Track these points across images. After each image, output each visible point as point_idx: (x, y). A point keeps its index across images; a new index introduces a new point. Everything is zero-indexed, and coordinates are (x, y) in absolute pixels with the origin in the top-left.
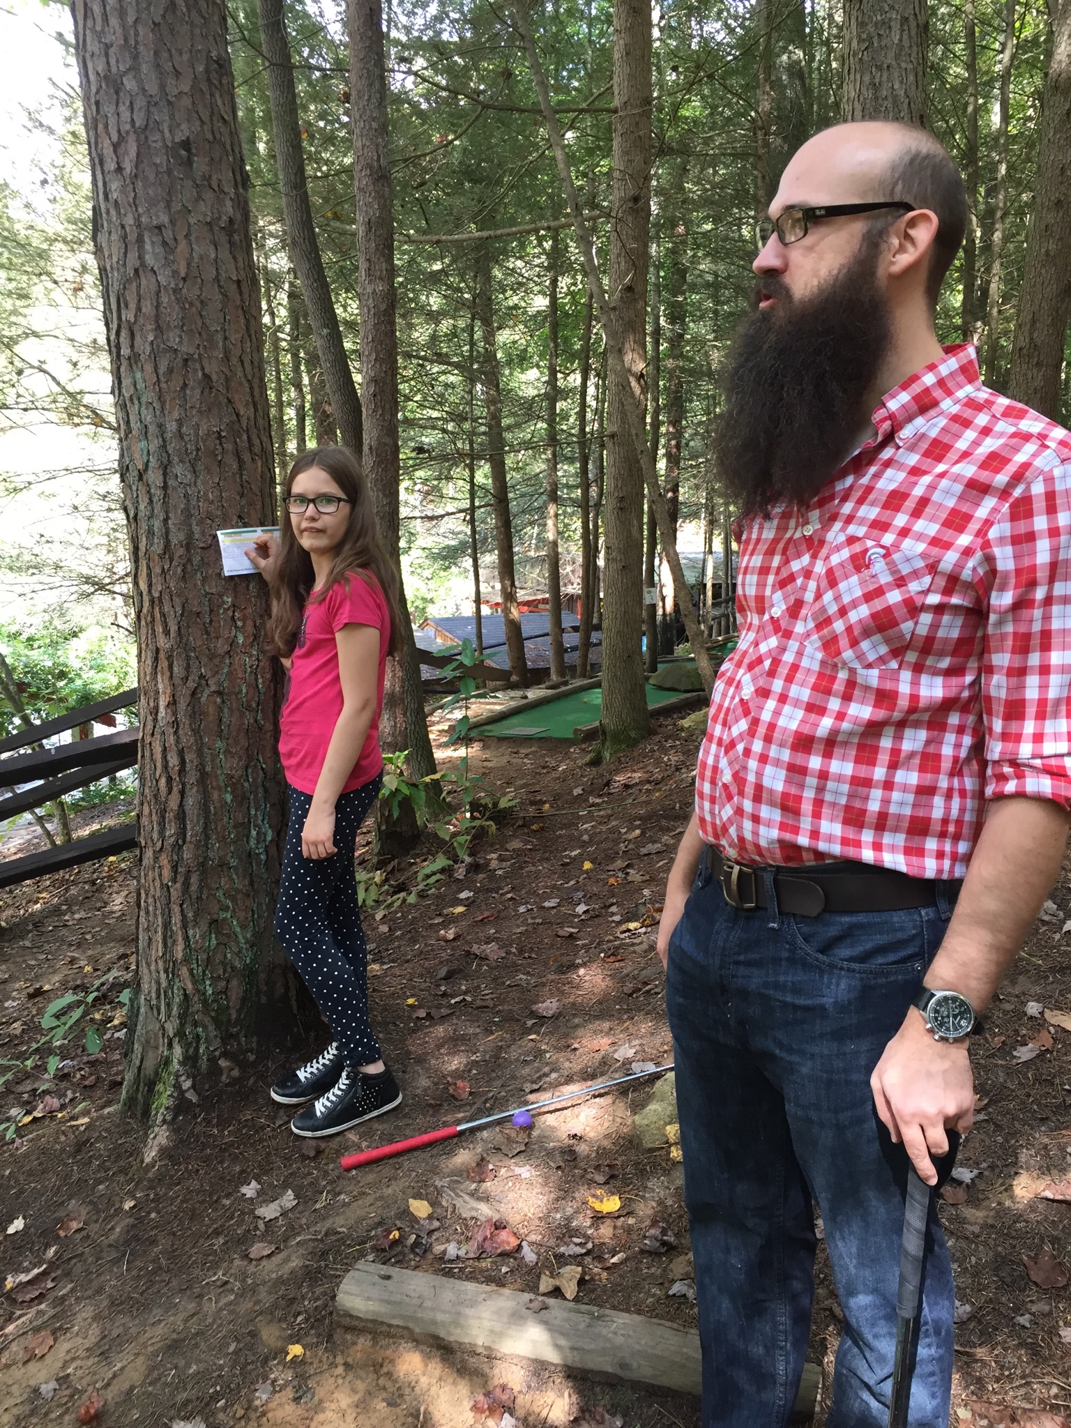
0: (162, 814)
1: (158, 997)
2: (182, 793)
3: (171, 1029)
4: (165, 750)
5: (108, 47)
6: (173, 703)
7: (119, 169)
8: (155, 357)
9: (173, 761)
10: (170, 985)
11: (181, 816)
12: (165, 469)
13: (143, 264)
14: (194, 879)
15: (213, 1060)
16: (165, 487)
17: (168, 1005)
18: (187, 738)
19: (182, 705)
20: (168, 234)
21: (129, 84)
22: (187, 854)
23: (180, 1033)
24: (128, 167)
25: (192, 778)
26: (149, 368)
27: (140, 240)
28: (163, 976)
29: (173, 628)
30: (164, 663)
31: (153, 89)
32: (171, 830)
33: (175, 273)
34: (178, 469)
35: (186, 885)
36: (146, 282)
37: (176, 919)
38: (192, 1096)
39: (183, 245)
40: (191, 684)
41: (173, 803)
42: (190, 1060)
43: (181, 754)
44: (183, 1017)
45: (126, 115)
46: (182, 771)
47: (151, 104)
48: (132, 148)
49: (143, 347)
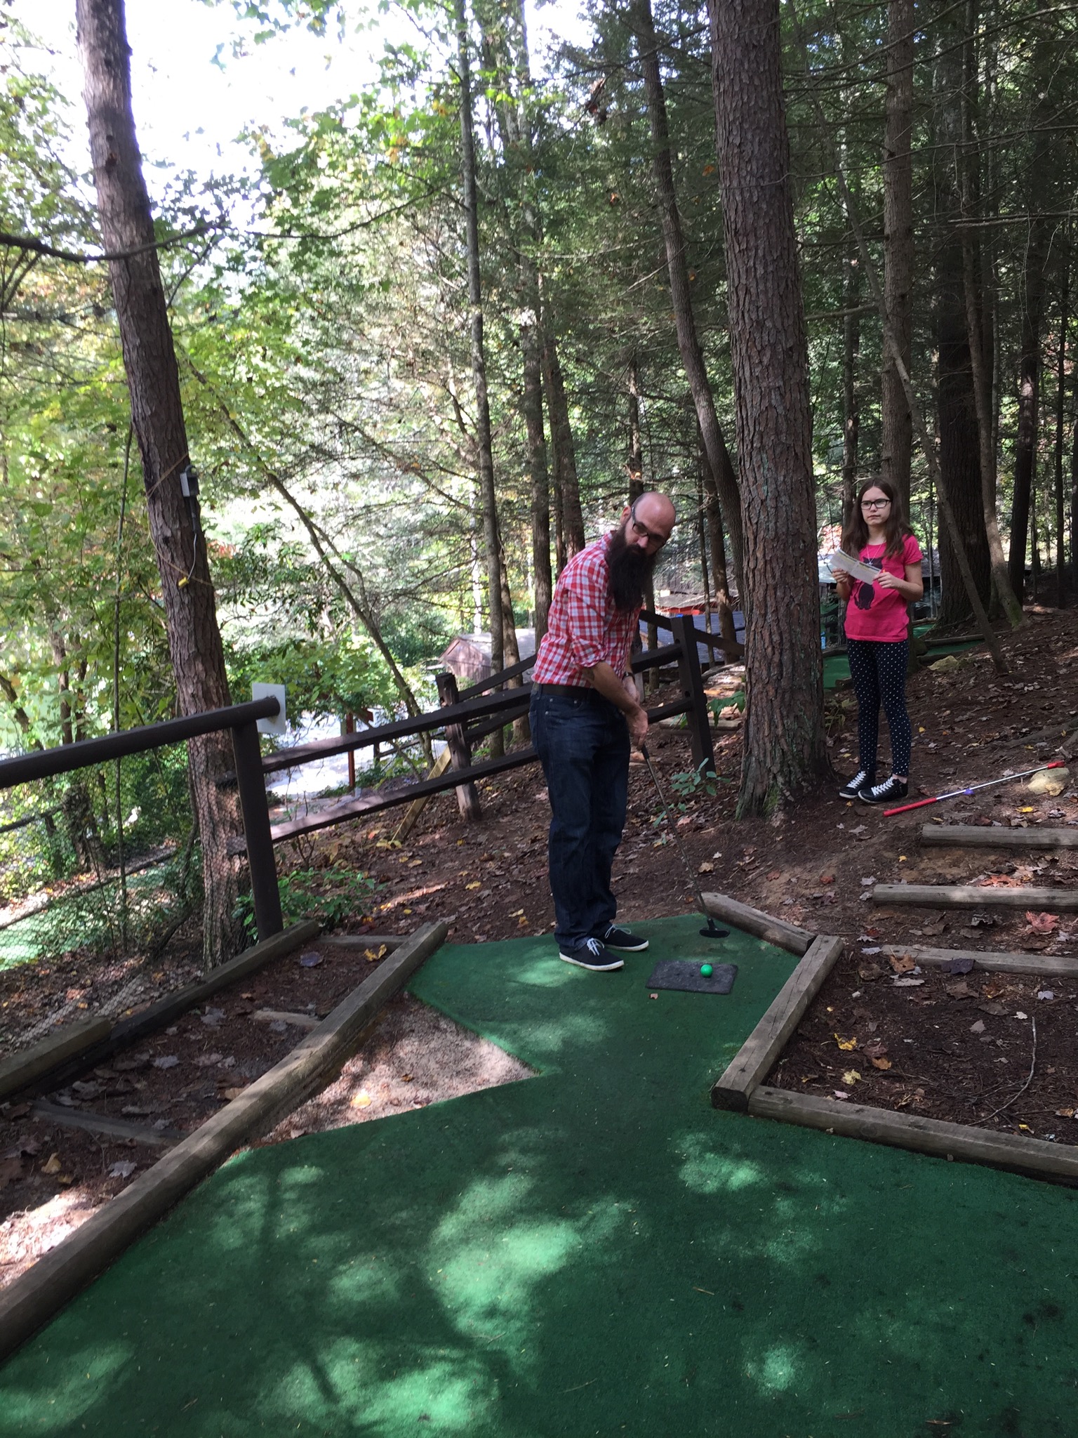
0: (770, 664)
1: (765, 756)
2: (781, 654)
3: (775, 770)
4: (770, 635)
5: (758, 308)
6: (776, 611)
7: (761, 362)
8: (774, 447)
9: (776, 638)
10: (773, 748)
11: (781, 664)
12: (777, 498)
13: (770, 405)
14: (787, 696)
15: (799, 783)
16: (776, 508)
17: (773, 759)
18: (784, 627)
19: (782, 610)
20: (782, 390)
21: (769, 324)
22: (783, 683)
23: (781, 771)
24: (765, 361)
25: (787, 646)
26: (770, 452)
27: (770, 393)
28: (768, 745)
29: (778, 574)
30: (770, 592)
31: (779, 325)
32: (774, 672)
33: (785, 408)
34: (783, 499)
35: (783, 698)
36: (772, 414)
37: (777, 717)
38: (792, 799)
39: (788, 395)
40: (786, 600)
41: (776, 659)
42: (788, 783)
43: (781, 635)
44: (782, 763)
45: (766, 338)
46: (781, 643)
47: (778, 332)
48: (768, 354)
49: (769, 441)
